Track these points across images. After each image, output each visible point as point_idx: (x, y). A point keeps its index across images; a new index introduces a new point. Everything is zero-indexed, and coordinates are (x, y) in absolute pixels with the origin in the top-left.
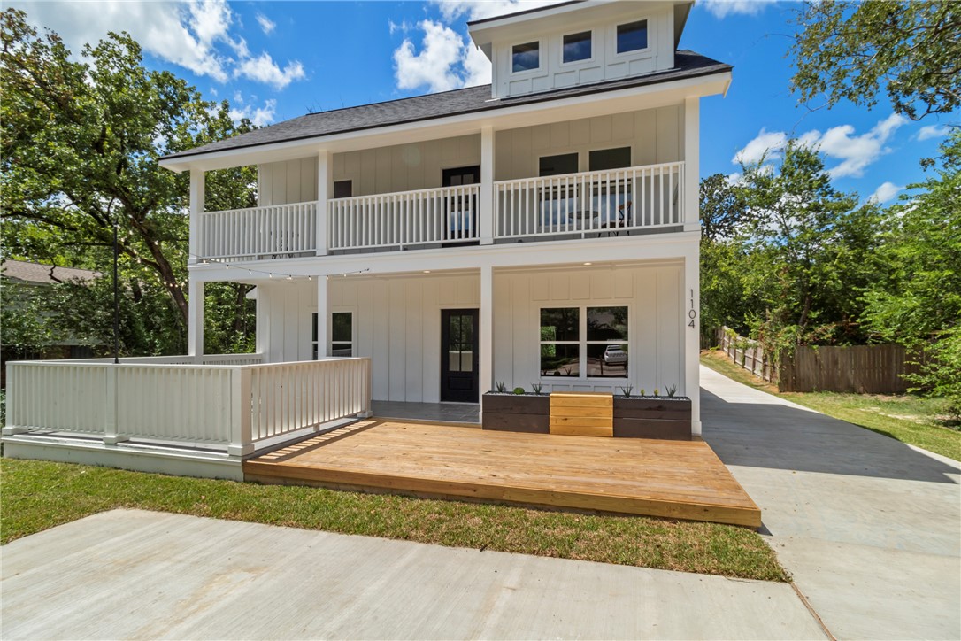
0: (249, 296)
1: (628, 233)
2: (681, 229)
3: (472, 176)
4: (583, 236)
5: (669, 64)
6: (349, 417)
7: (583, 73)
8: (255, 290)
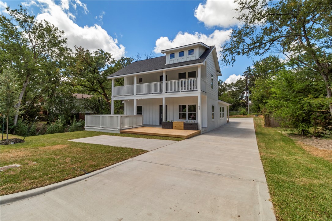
0: (122, 102)
1: (186, 91)
2: (197, 91)
6: (139, 126)
7: (183, 59)
8: (124, 101)
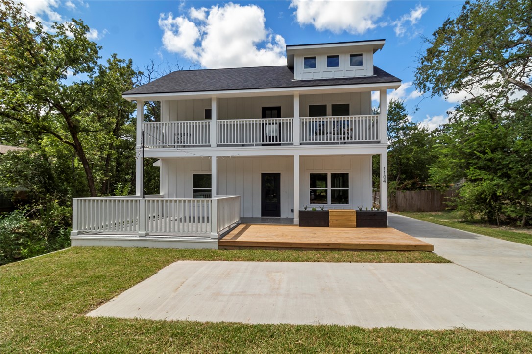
0: (155, 165)
1: (352, 143)
2: (379, 142)
3: (275, 112)
4: (339, 143)
5: (370, 73)
7: (336, 73)
8: (159, 161)
